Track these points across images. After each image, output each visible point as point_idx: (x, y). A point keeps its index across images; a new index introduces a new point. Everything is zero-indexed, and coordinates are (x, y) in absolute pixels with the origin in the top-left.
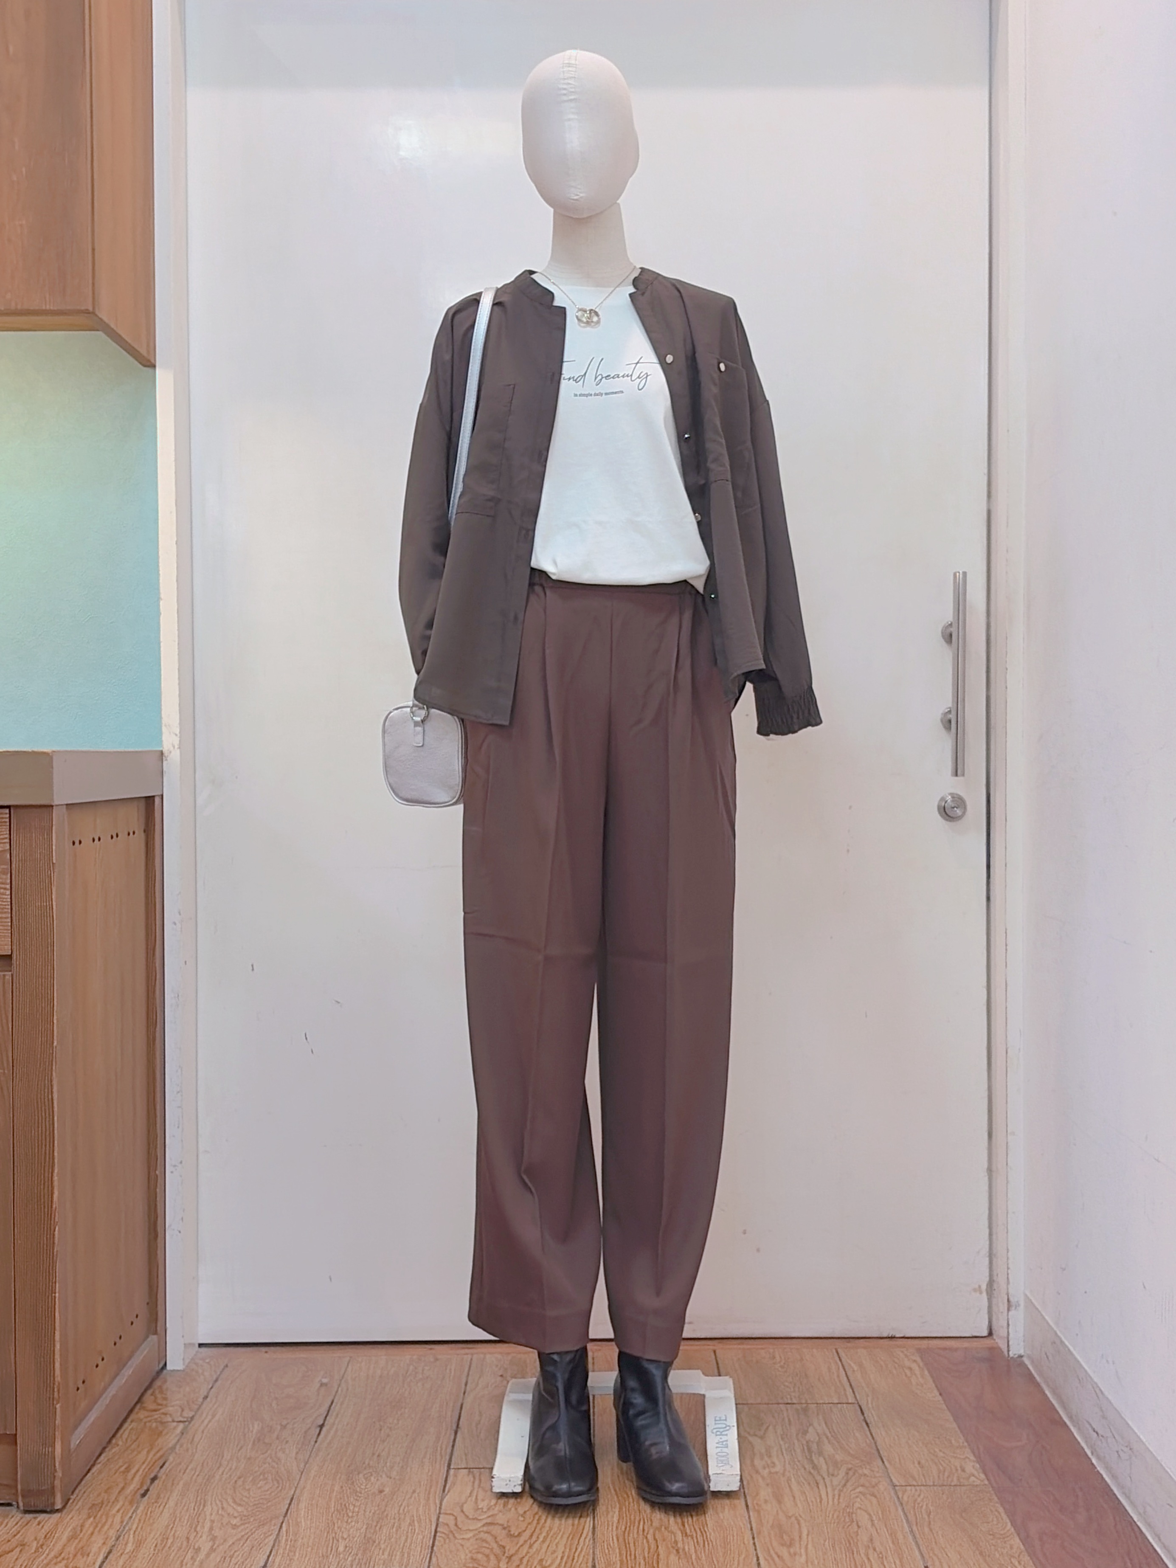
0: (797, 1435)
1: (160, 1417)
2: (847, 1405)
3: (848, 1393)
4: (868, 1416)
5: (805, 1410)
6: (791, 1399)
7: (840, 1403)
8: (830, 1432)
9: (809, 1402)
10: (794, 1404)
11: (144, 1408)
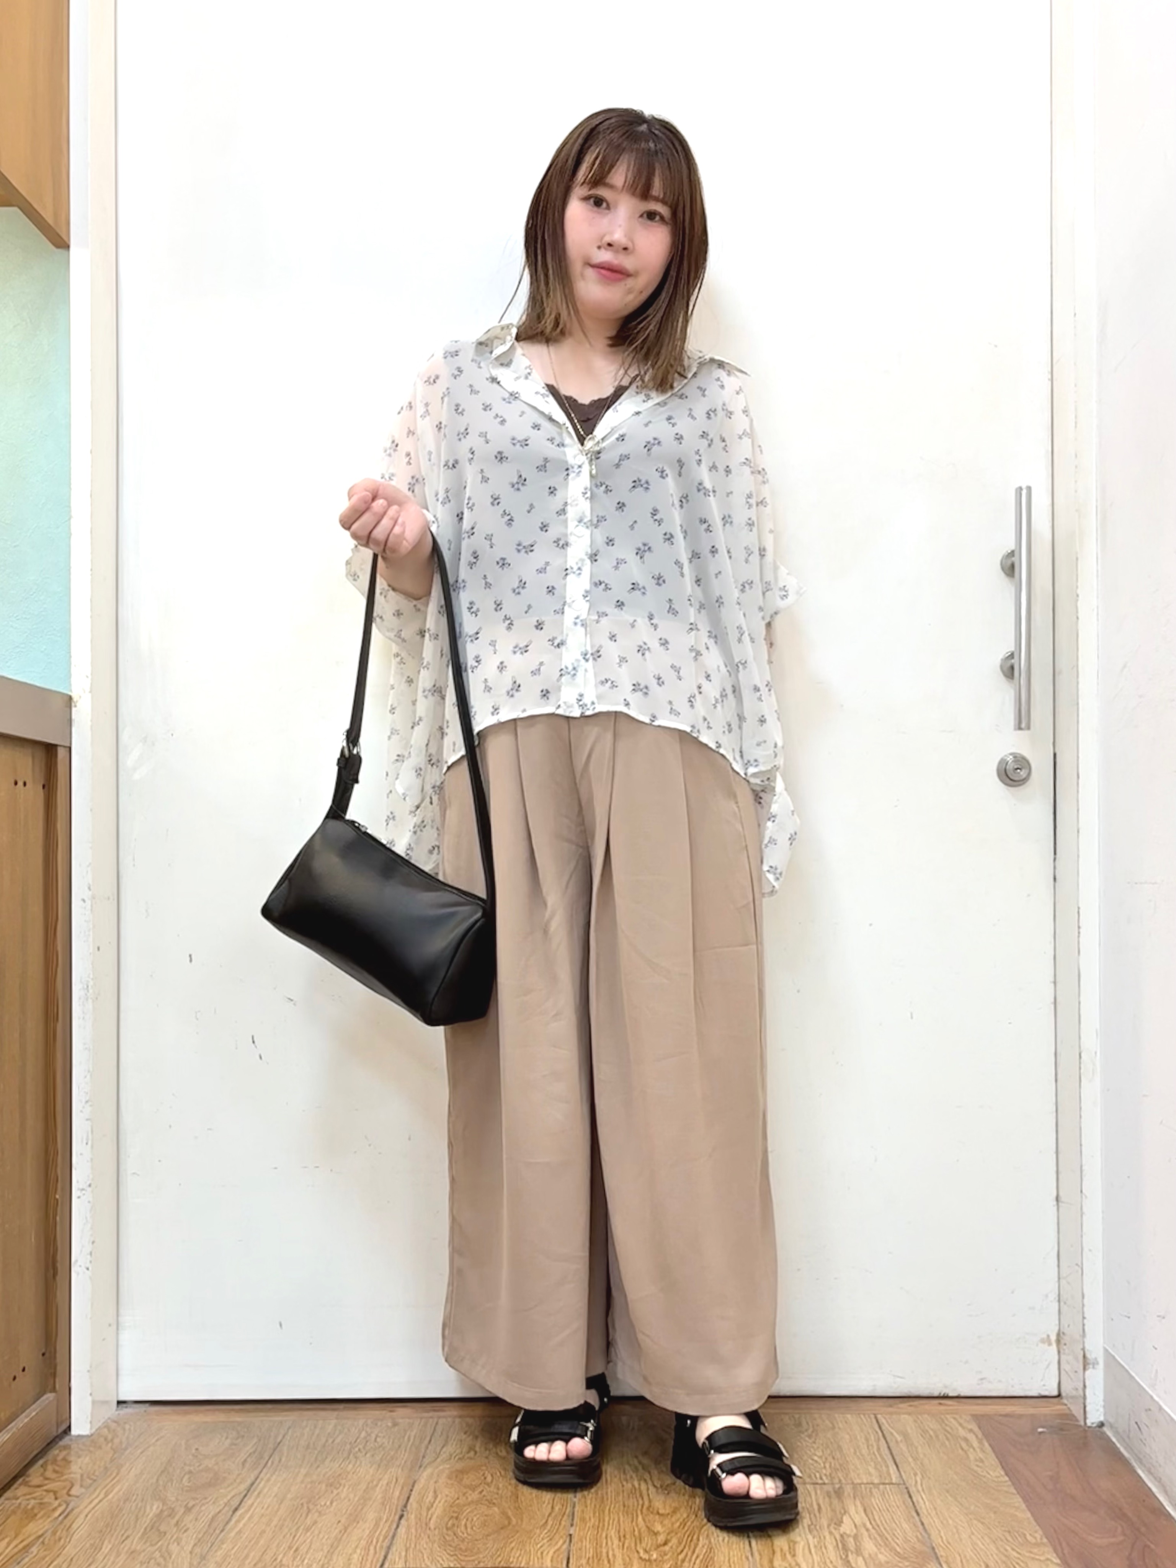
0: (829, 1526)
1: (42, 1495)
2: (891, 1486)
3: (891, 1472)
4: (918, 1502)
5: (839, 1493)
6: (821, 1478)
7: (884, 1484)
8: (871, 1523)
9: (844, 1481)
10: (824, 1484)
11: (26, 1484)
